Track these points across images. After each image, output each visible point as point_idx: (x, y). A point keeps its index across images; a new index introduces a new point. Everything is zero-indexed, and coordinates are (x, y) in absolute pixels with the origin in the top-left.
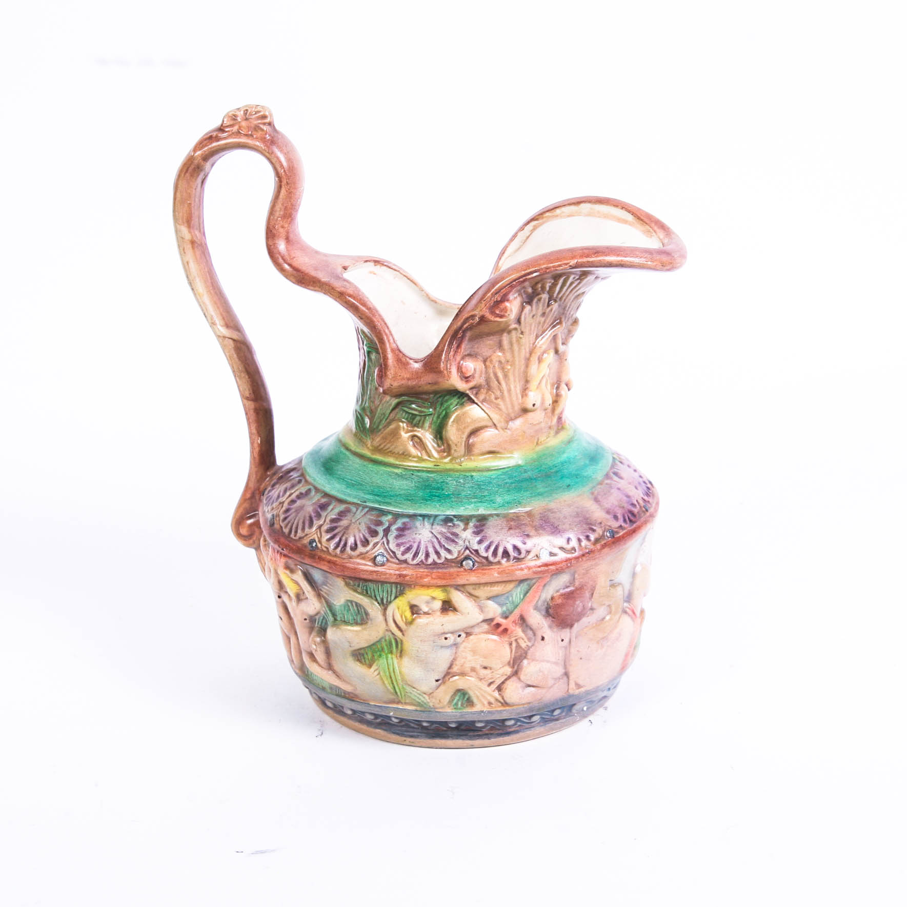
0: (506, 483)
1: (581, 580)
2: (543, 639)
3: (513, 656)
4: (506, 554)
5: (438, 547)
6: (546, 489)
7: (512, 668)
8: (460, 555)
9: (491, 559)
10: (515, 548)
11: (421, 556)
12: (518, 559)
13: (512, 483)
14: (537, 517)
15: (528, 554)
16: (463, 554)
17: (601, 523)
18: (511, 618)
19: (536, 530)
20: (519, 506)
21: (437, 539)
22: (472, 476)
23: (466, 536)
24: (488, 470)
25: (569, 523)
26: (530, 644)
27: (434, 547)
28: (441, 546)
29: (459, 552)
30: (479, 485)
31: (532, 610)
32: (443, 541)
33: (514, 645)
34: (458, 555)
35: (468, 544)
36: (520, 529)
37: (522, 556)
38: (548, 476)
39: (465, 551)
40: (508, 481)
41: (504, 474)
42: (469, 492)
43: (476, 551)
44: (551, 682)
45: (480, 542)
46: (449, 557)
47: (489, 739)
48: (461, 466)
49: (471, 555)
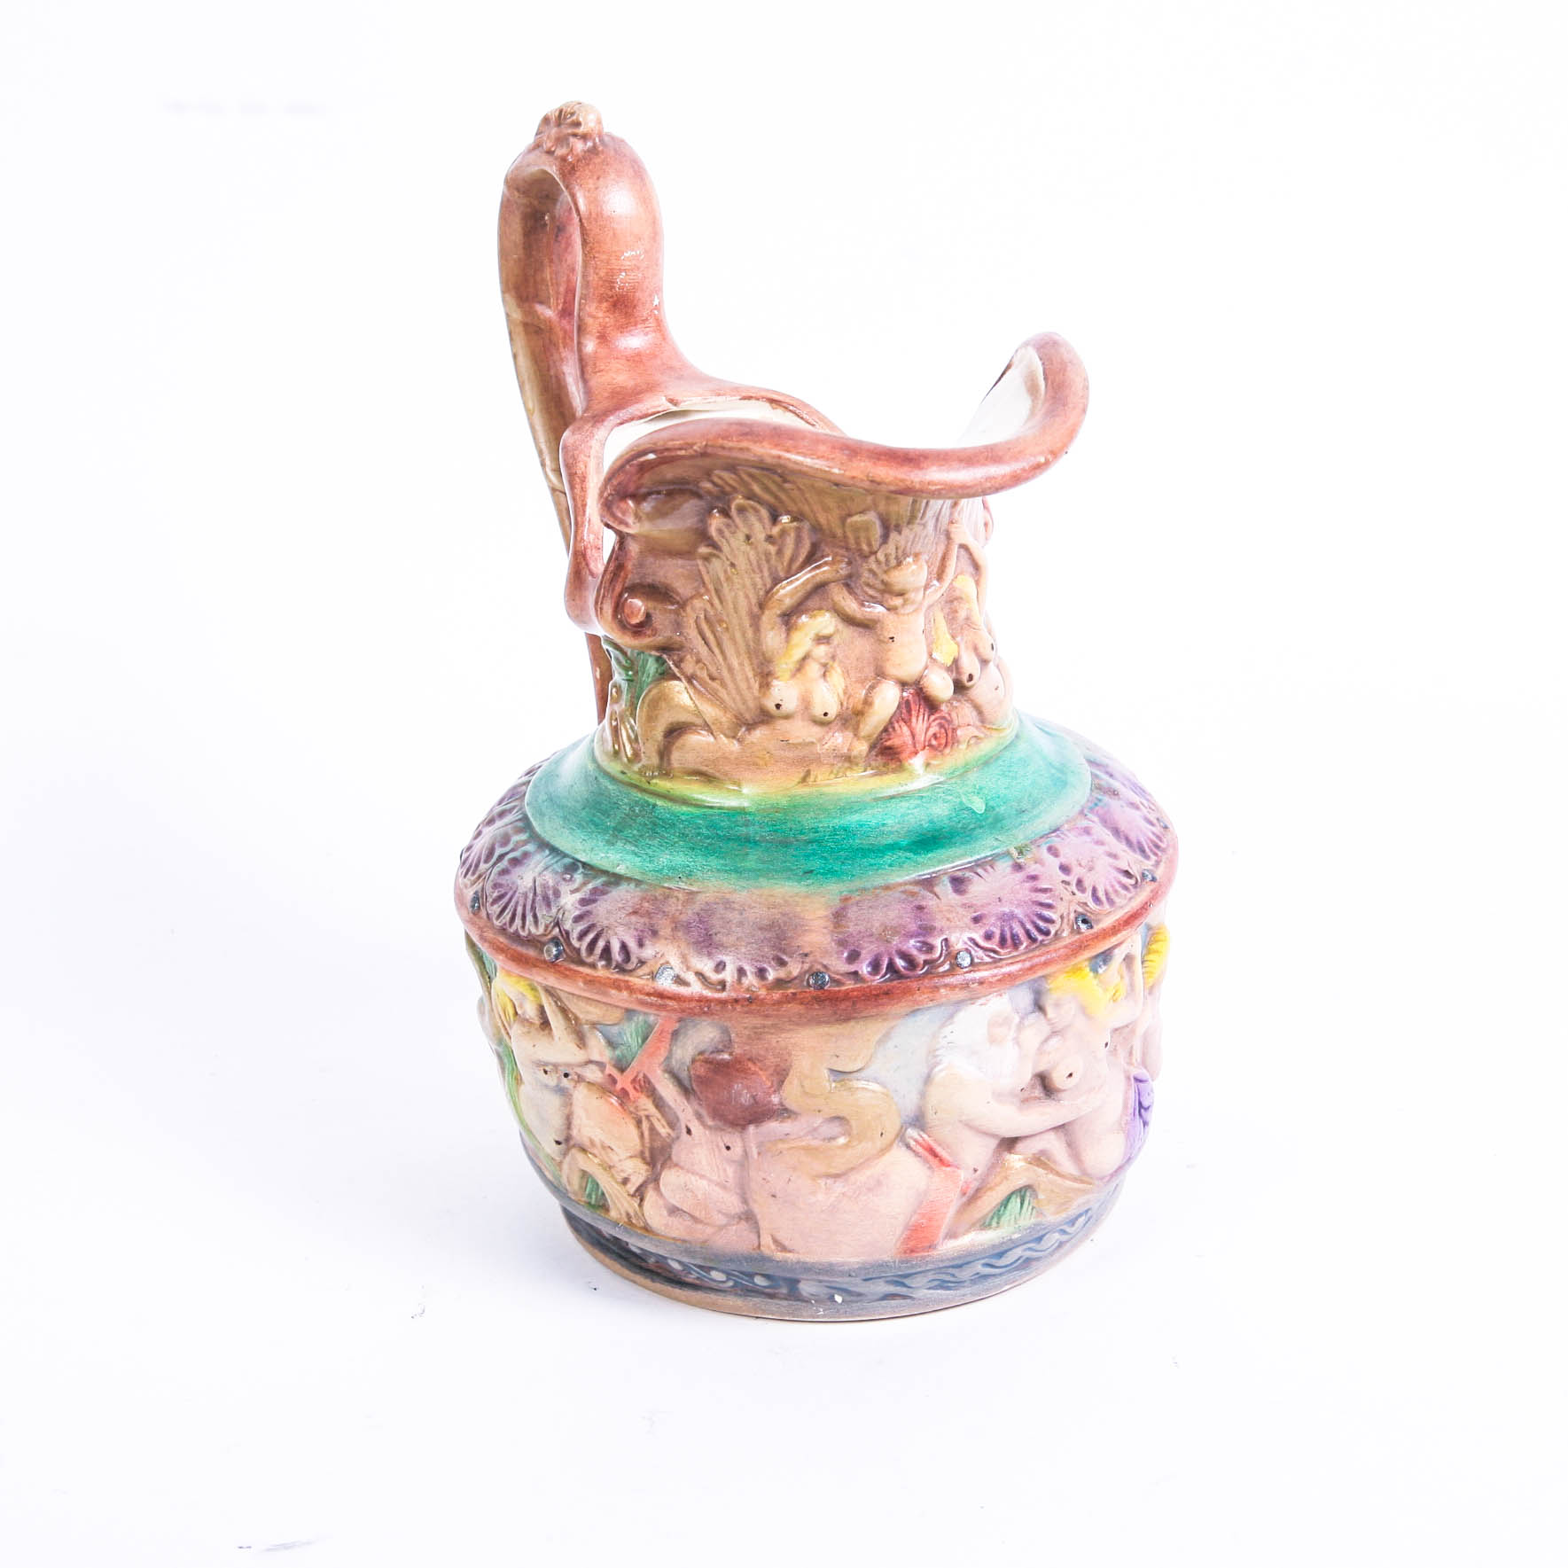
0: (699, 834)
1: (747, 1048)
2: (689, 1132)
3: (648, 1145)
4: (607, 951)
5: (528, 907)
6: (761, 866)
7: (647, 1164)
8: (548, 931)
9: (584, 953)
10: (624, 947)
11: (507, 916)
12: (621, 969)
13: (708, 837)
14: (697, 907)
15: (641, 966)
16: (551, 931)
17: (806, 955)
18: (630, 1074)
19: (675, 929)
20: (684, 879)
21: (535, 893)
22: (655, 806)
23: (566, 903)
24: (685, 801)
25: (739, 935)
26: (673, 1135)
27: (524, 906)
28: (533, 908)
29: (547, 926)
30: (655, 824)
31: (659, 1072)
32: (539, 898)
33: (645, 1125)
34: (545, 930)
35: (561, 916)
36: (650, 918)
37: (630, 966)
38: (785, 844)
39: (554, 927)
40: (704, 831)
41: (704, 817)
42: (635, 832)
43: (567, 933)
44: (722, 1220)
45: (578, 919)
46: (533, 930)
47: (653, 1281)
48: (649, 783)
49: (560, 937)
